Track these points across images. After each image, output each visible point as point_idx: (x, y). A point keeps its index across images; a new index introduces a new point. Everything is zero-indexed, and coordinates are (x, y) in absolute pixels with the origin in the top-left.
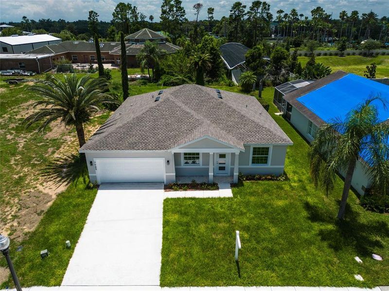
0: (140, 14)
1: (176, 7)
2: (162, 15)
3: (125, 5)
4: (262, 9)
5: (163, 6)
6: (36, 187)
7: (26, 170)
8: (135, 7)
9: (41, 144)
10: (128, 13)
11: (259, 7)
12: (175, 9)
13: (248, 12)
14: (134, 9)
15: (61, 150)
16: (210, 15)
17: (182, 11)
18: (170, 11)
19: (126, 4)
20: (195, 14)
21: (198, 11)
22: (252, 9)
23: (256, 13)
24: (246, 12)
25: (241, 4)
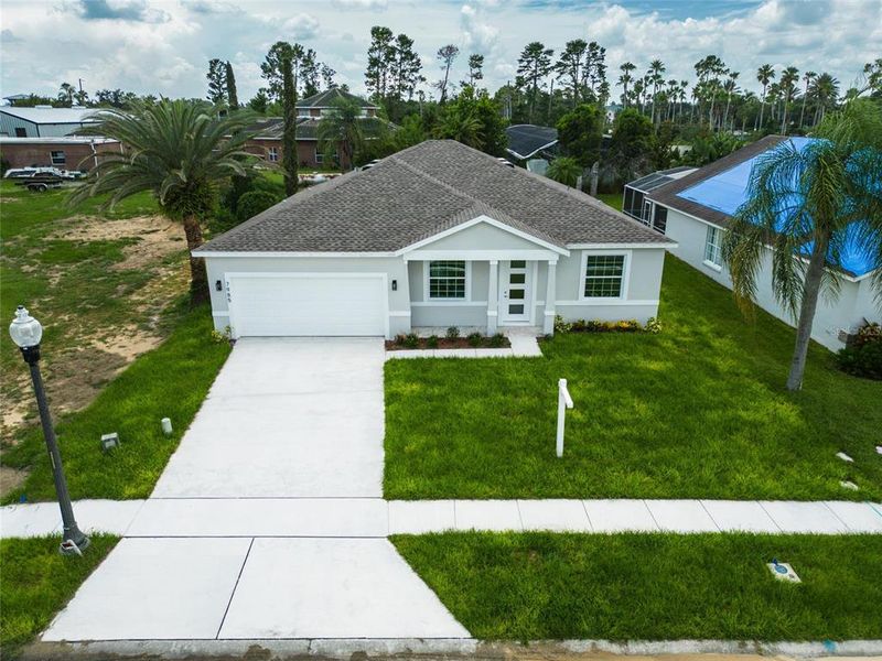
0: (321, 67)
1: (401, 52)
2: (369, 68)
3: (289, 47)
4: (589, 58)
5: (371, 50)
6: (90, 344)
7: (66, 318)
8: (310, 51)
9: (99, 279)
10: (296, 63)
11: (582, 52)
12: (398, 57)
13: (559, 64)
14: (309, 56)
15: (147, 289)
16: (476, 71)
17: (414, 61)
18: (388, 59)
19: (292, 45)
20: (443, 68)
21: (447, 61)
22: (565, 57)
23: (574, 65)
24: (553, 64)
25: (542, 47)
